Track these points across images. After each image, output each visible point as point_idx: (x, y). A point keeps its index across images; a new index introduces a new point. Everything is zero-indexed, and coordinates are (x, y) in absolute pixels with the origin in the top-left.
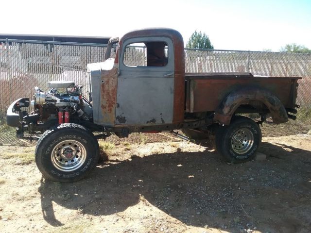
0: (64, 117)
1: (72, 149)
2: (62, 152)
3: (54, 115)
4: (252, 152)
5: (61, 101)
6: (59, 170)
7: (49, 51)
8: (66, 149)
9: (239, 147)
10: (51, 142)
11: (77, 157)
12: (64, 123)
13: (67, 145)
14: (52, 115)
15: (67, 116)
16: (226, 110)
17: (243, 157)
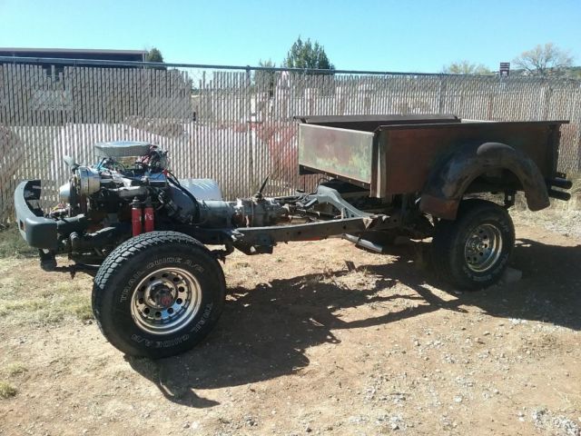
0: (143, 217)
1: (167, 287)
2: (148, 294)
3: (116, 215)
4: (501, 267)
5: (133, 184)
6: (148, 334)
7: (54, 79)
8: (157, 286)
9: (475, 259)
10: (130, 275)
11: (180, 301)
12: (144, 231)
13: (159, 279)
14: (110, 215)
15: (149, 216)
16: (448, 190)
17: (485, 278)
